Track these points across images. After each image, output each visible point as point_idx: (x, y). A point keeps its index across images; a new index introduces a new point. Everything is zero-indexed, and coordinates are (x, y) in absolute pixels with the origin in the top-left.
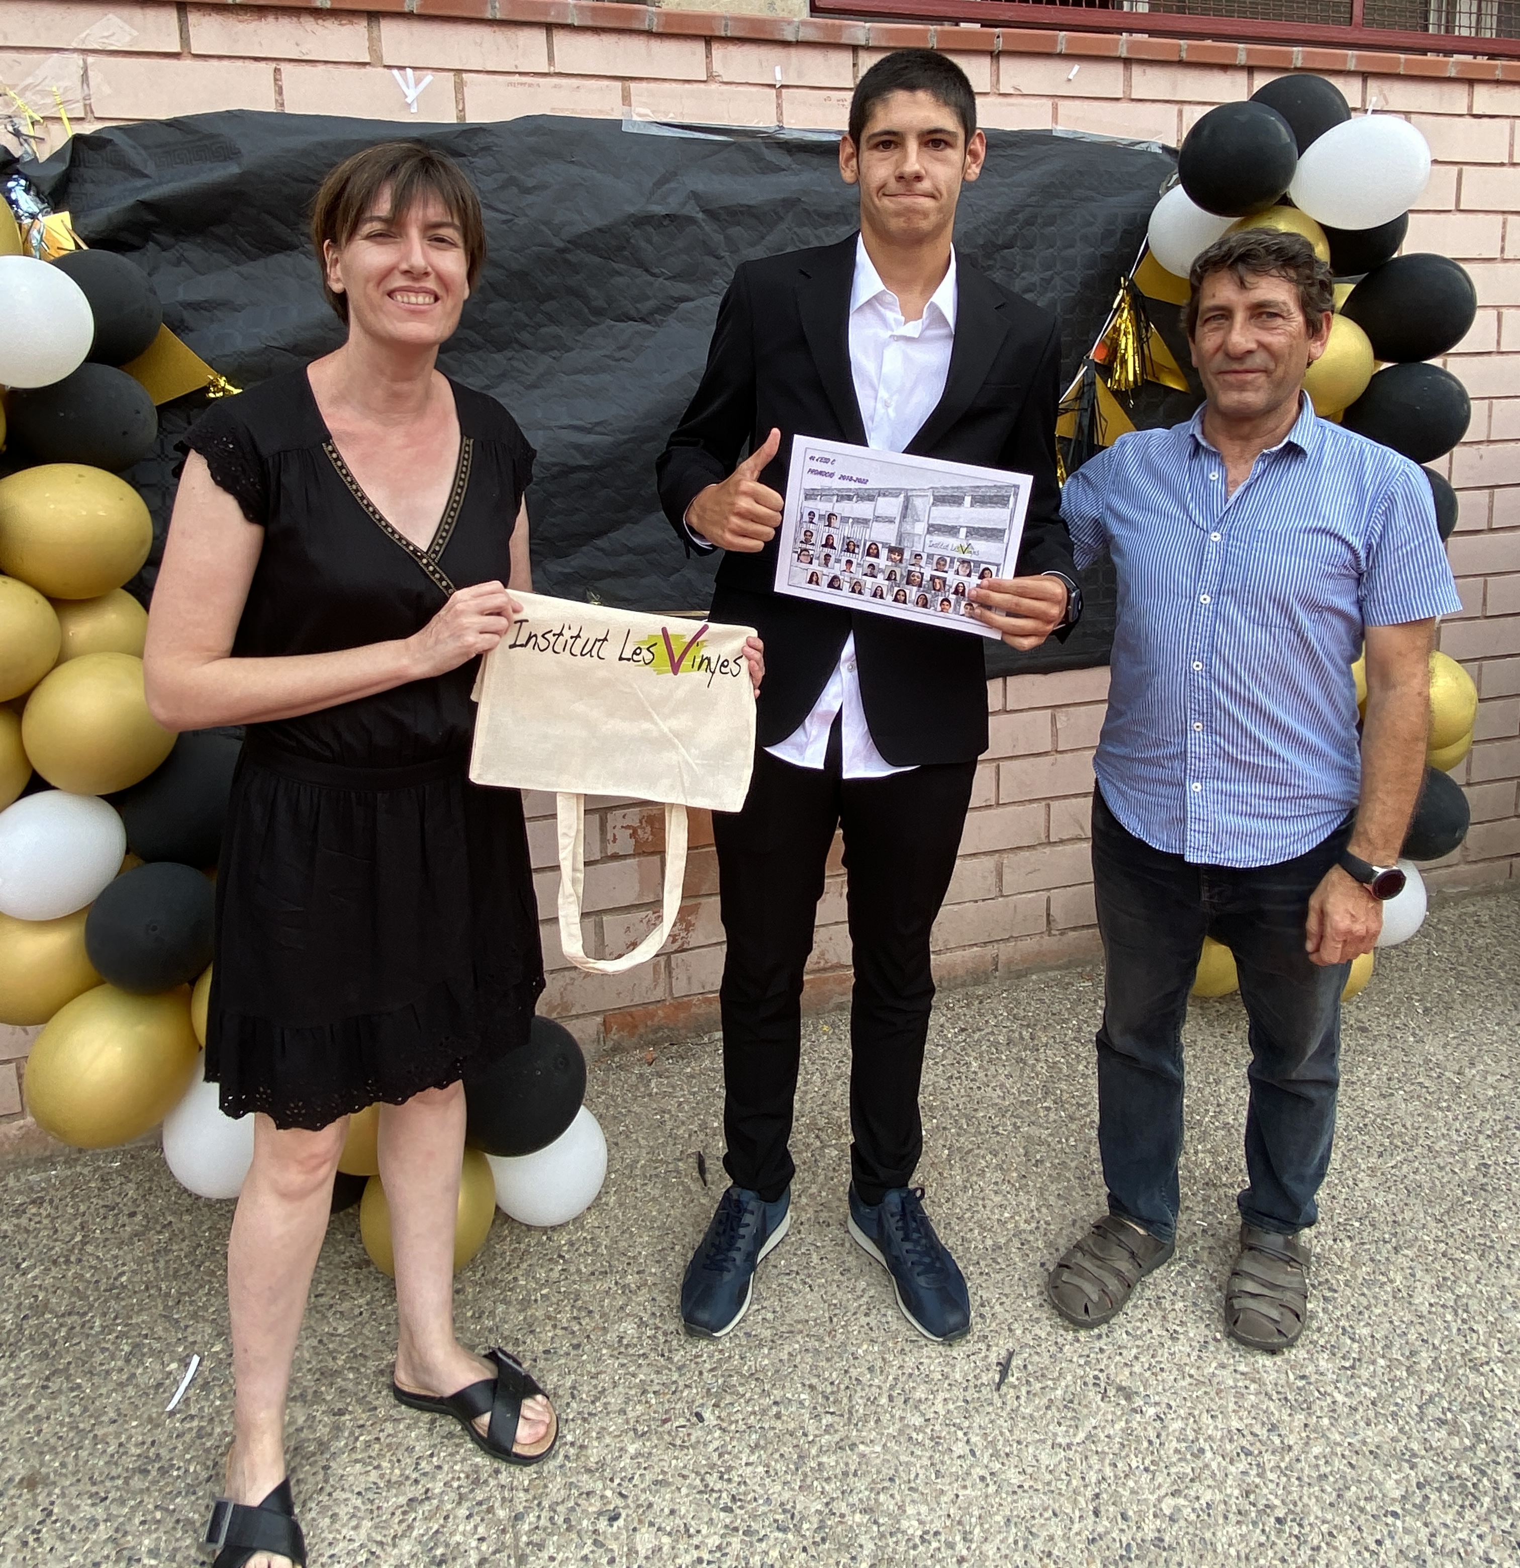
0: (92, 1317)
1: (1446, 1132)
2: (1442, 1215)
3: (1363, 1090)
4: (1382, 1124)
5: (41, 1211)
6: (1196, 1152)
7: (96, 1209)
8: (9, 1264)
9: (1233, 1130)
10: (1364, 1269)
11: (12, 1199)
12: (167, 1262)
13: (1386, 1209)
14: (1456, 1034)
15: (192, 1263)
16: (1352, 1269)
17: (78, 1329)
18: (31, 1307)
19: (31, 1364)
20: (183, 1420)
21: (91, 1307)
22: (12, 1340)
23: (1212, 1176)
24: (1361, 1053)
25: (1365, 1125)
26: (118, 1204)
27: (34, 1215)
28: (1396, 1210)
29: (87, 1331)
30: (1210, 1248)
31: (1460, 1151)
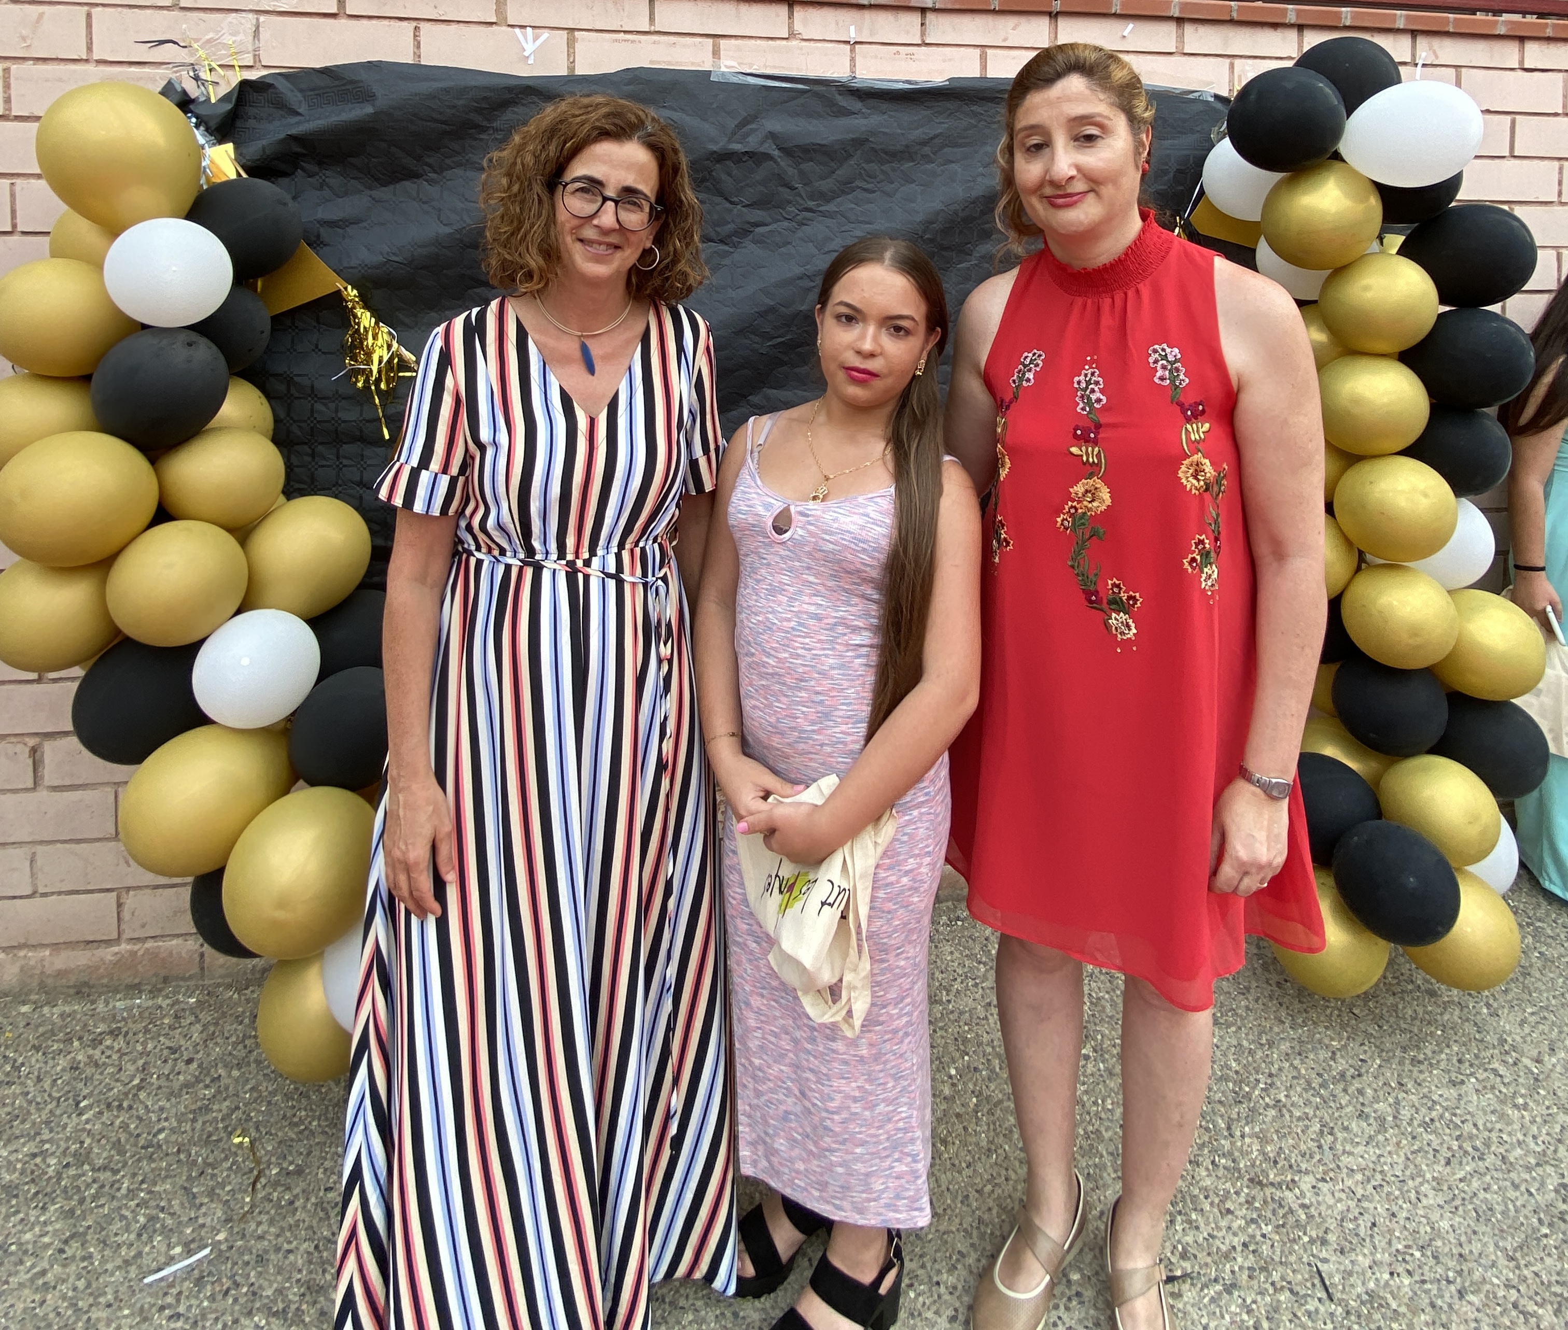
0: (123, 1176)
1: (1521, 1138)
2: (1515, 1251)
3: (1431, 1072)
4: (1451, 1121)
5: (115, 1044)
6: (1243, 1136)
7: (161, 1050)
8: (71, 1101)
9: (1284, 1111)
10: (1423, 1317)
11: (95, 1026)
12: (204, 1123)
13: (1451, 1237)
14: (1535, 1009)
15: (226, 1127)
16: (1409, 1315)
17: (107, 1187)
18: (75, 1155)
19: (56, 1221)
20: (170, 1318)
21: (125, 1164)
22: (49, 1190)
23: (1258, 1170)
24: (1429, 1023)
25: (1432, 1120)
26: (180, 1046)
27: (108, 1047)
28: (1463, 1238)
29: (112, 1192)
30: (1249, 1268)
31: (1538, 1165)
